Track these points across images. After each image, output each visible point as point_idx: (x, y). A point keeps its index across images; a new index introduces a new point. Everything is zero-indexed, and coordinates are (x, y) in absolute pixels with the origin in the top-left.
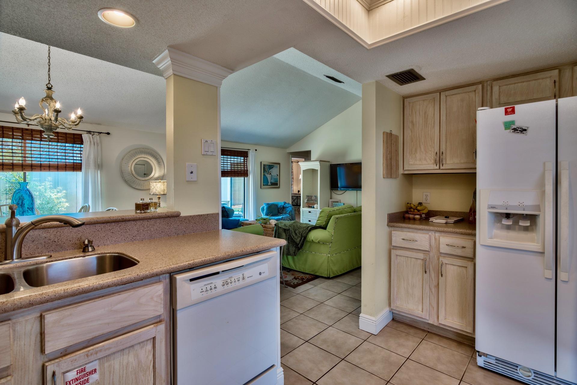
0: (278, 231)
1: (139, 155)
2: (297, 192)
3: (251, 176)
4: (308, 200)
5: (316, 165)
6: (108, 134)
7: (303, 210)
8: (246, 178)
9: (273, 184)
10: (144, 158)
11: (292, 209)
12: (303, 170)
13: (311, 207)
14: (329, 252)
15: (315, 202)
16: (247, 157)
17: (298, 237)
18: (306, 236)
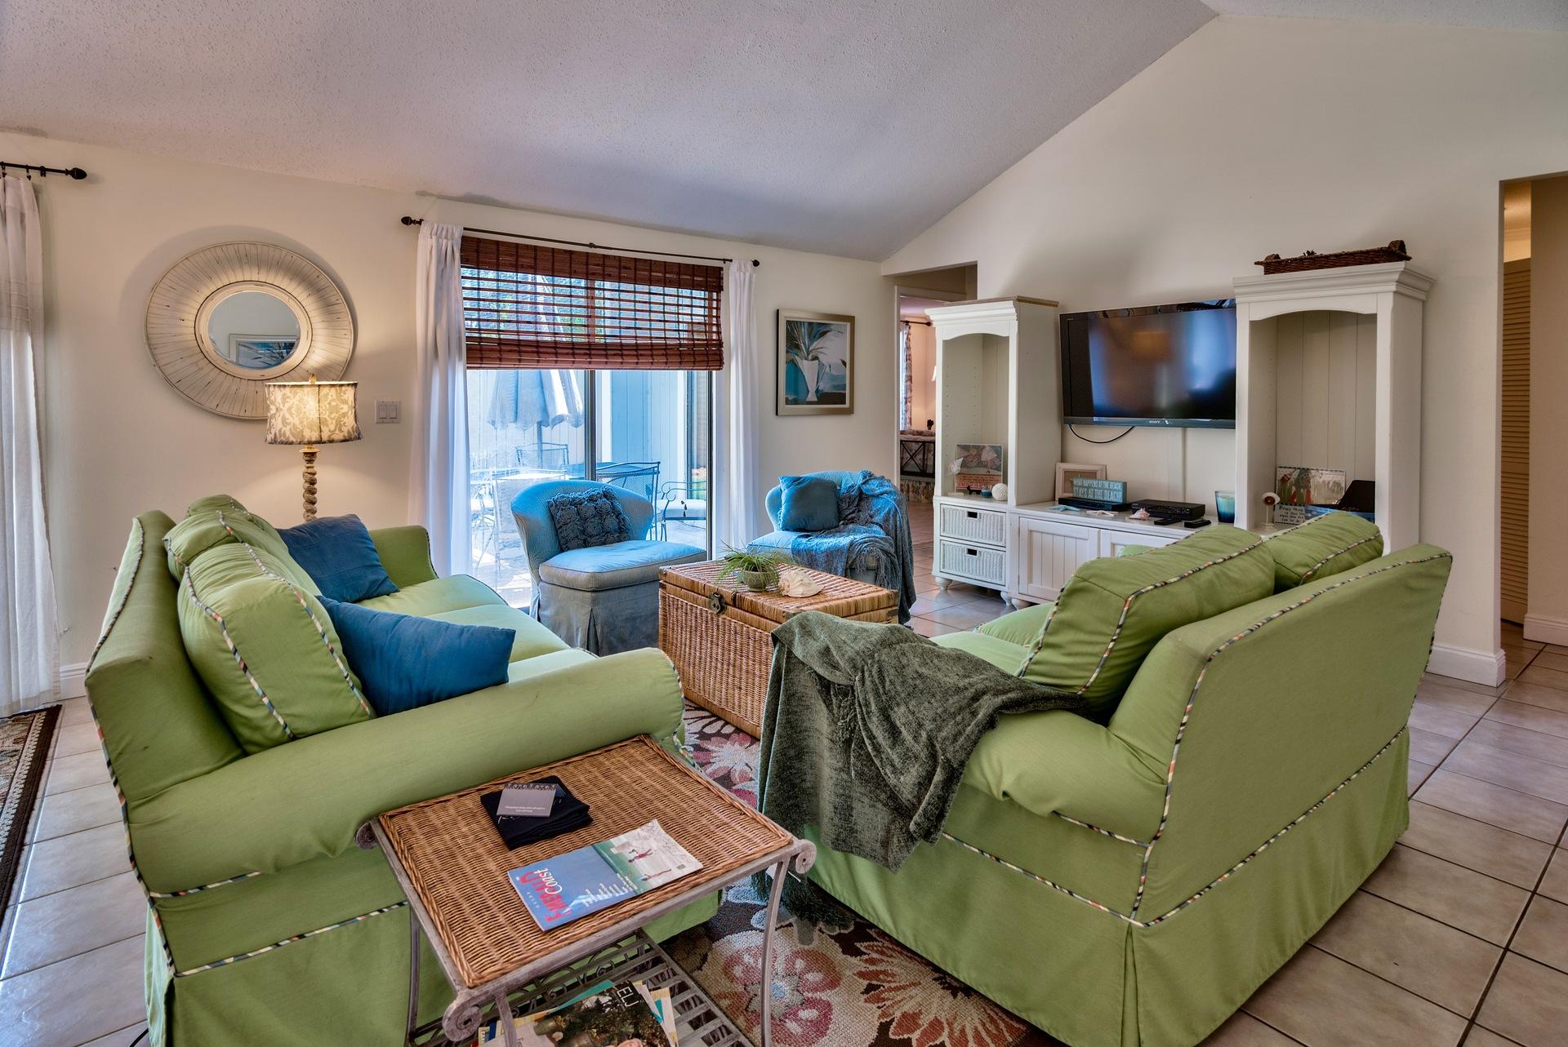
0: (790, 683)
1: (234, 270)
2: (924, 428)
3: (734, 368)
4: (963, 465)
5: (1001, 319)
6: (78, 174)
7: (947, 504)
8: (714, 372)
9: (824, 398)
10: (259, 283)
11: (899, 503)
12: (944, 341)
13: (978, 492)
14: (1133, 897)
15: (993, 472)
16: (719, 288)
17: (907, 757)
18: (962, 764)
